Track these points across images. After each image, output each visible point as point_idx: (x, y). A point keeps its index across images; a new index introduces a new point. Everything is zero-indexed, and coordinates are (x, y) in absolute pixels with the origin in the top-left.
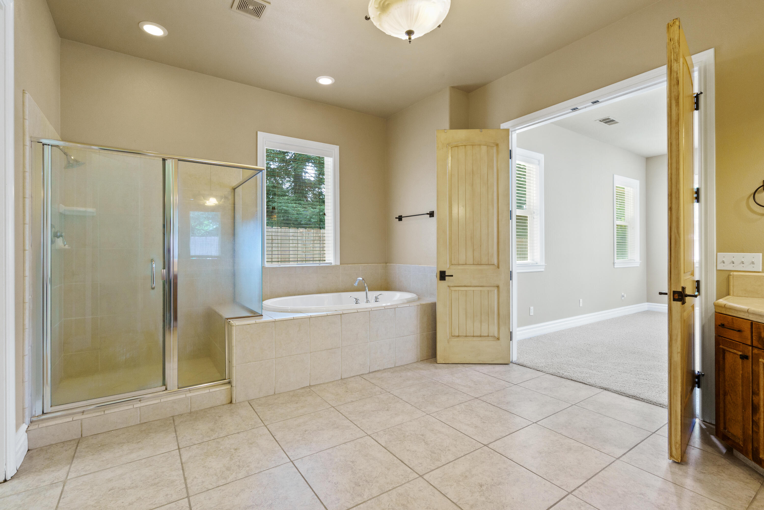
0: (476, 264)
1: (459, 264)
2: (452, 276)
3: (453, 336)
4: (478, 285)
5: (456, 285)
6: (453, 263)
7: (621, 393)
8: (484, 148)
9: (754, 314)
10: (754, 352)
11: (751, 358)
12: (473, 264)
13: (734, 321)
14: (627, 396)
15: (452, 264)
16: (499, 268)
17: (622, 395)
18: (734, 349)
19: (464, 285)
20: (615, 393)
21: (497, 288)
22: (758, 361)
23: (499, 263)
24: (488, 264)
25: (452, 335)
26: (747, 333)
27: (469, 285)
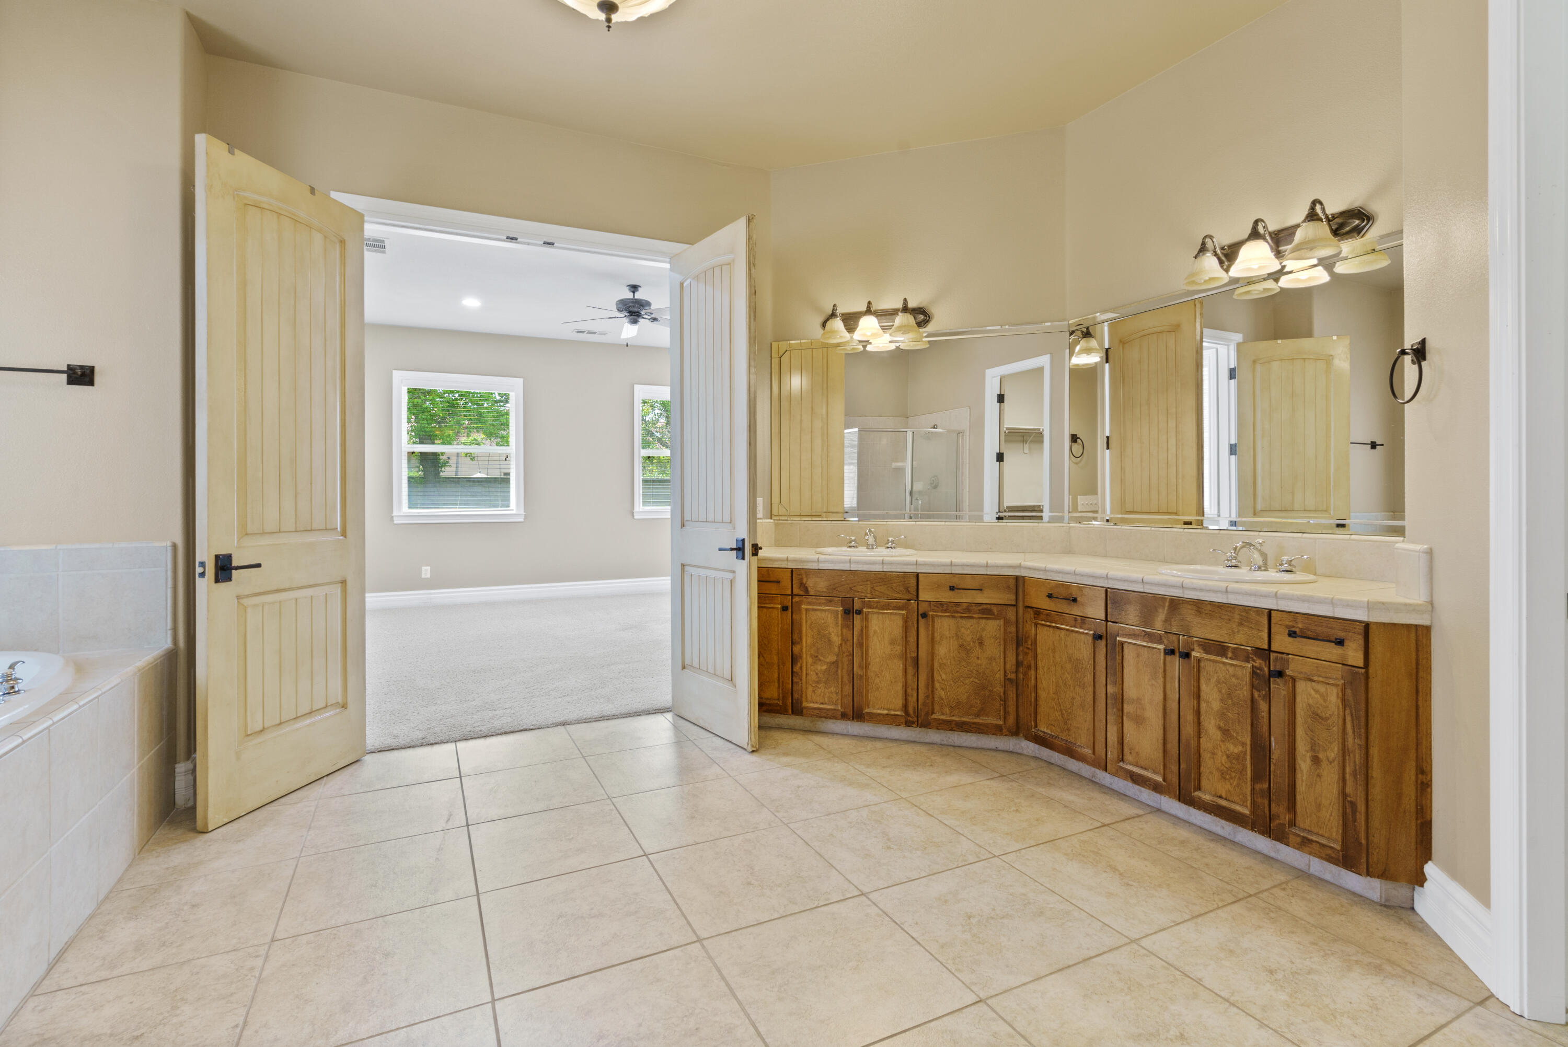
0: (302, 529)
1: (263, 533)
2: (259, 566)
3: (249, 735)
4: (306, 584)
5: (257, 591)
6: (249, 531)
7: (585, 719)
8: (318, 238)
9: (794, 561)
10: (794, 600)
11: (790, 608)
12: (296, 531)
13: (771, 573)
14: (596, 721)
15: (247, 534)
16: (345, 537)
17: (589, 722)
18: (770, 603)
19: (275, 588)
20: (578, 723)
21: (340, 584)
22: (800, 609)
23: (345, 523)
24: (326, 529)
25: (246, 730)
26: (786, 582)
27: (287, 586)
